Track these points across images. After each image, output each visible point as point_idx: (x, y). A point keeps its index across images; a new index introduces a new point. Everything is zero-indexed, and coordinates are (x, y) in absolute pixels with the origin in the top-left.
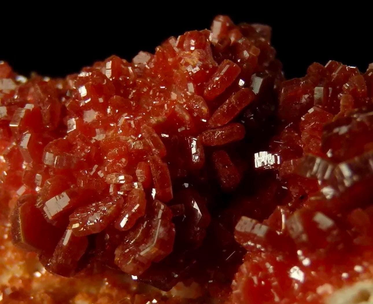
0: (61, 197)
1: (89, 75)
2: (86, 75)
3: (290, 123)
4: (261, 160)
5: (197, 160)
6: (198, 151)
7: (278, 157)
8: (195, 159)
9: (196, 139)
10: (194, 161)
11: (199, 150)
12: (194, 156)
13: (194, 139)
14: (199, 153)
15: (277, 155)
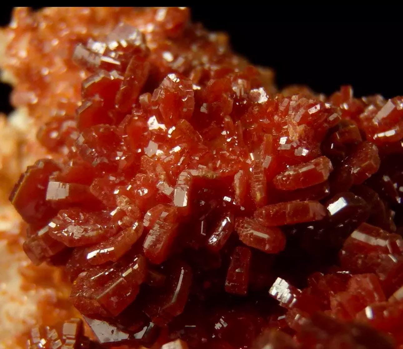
0: (64, 186)
1: (176, 81)
2: (173, 79)
3: (346, 271)
4: (278, 288)
5: (213, 242)
6: (221, 233)
7: (295, 300)
8: (212, 240)
9: (229, 220)
10: (210, 241)
11: (223, 233)
12: (214, 236)
13: (228, 218)
14: (221, 237)
15: (295, 296)
